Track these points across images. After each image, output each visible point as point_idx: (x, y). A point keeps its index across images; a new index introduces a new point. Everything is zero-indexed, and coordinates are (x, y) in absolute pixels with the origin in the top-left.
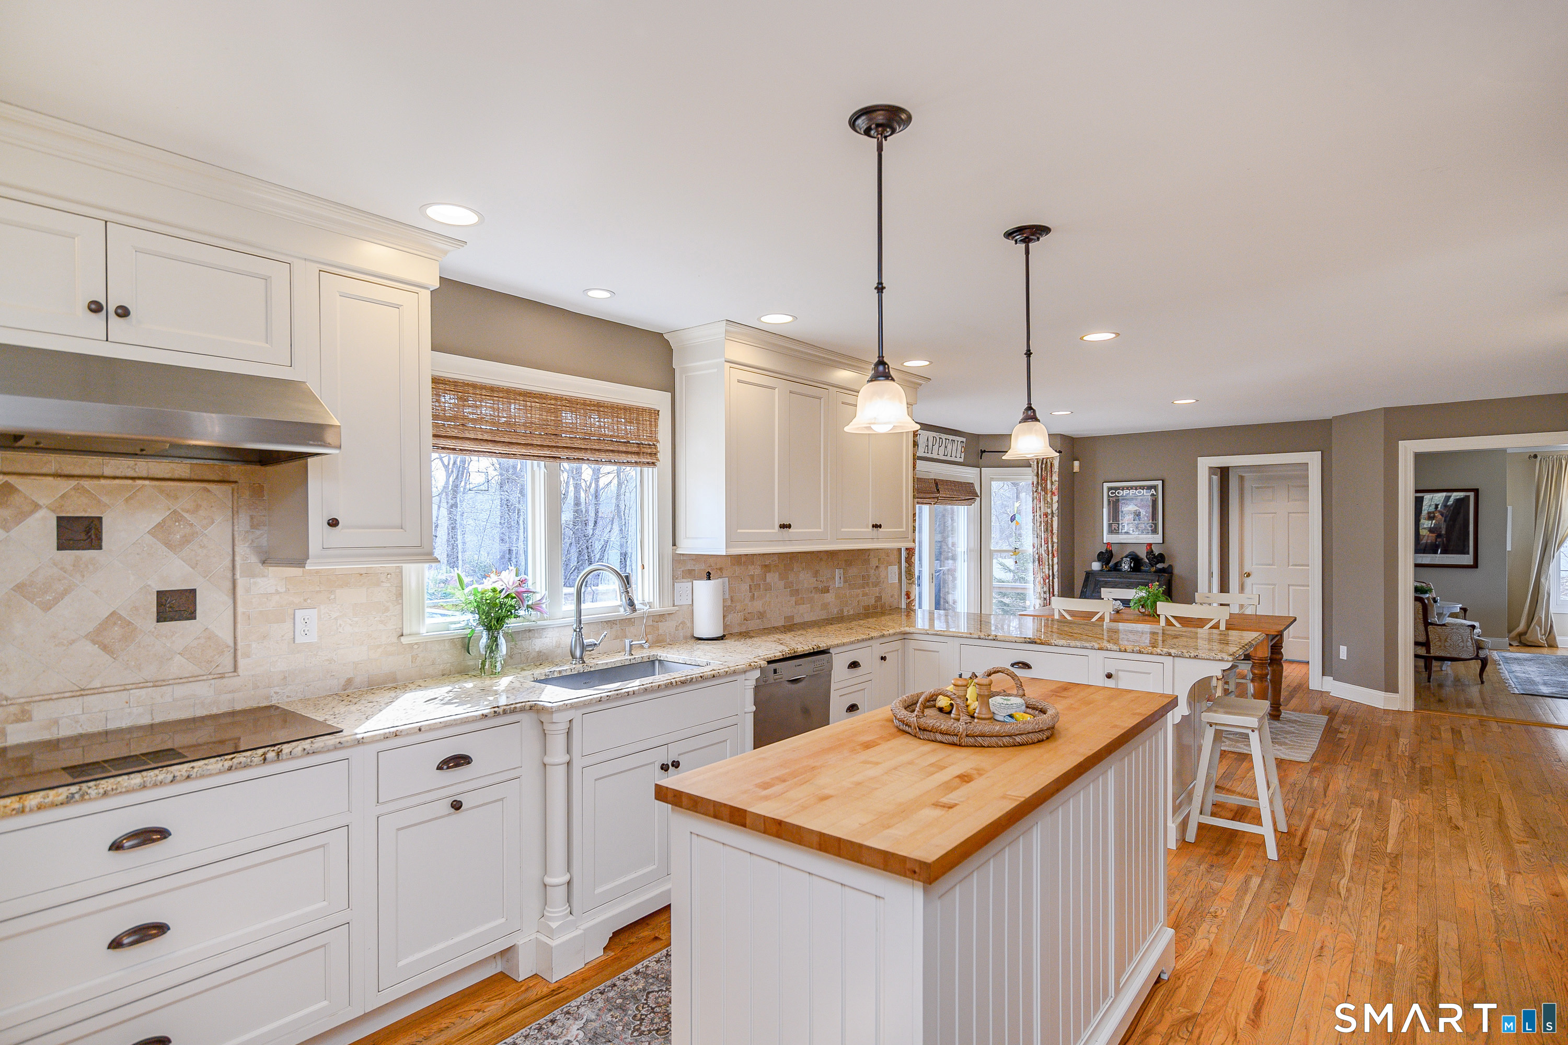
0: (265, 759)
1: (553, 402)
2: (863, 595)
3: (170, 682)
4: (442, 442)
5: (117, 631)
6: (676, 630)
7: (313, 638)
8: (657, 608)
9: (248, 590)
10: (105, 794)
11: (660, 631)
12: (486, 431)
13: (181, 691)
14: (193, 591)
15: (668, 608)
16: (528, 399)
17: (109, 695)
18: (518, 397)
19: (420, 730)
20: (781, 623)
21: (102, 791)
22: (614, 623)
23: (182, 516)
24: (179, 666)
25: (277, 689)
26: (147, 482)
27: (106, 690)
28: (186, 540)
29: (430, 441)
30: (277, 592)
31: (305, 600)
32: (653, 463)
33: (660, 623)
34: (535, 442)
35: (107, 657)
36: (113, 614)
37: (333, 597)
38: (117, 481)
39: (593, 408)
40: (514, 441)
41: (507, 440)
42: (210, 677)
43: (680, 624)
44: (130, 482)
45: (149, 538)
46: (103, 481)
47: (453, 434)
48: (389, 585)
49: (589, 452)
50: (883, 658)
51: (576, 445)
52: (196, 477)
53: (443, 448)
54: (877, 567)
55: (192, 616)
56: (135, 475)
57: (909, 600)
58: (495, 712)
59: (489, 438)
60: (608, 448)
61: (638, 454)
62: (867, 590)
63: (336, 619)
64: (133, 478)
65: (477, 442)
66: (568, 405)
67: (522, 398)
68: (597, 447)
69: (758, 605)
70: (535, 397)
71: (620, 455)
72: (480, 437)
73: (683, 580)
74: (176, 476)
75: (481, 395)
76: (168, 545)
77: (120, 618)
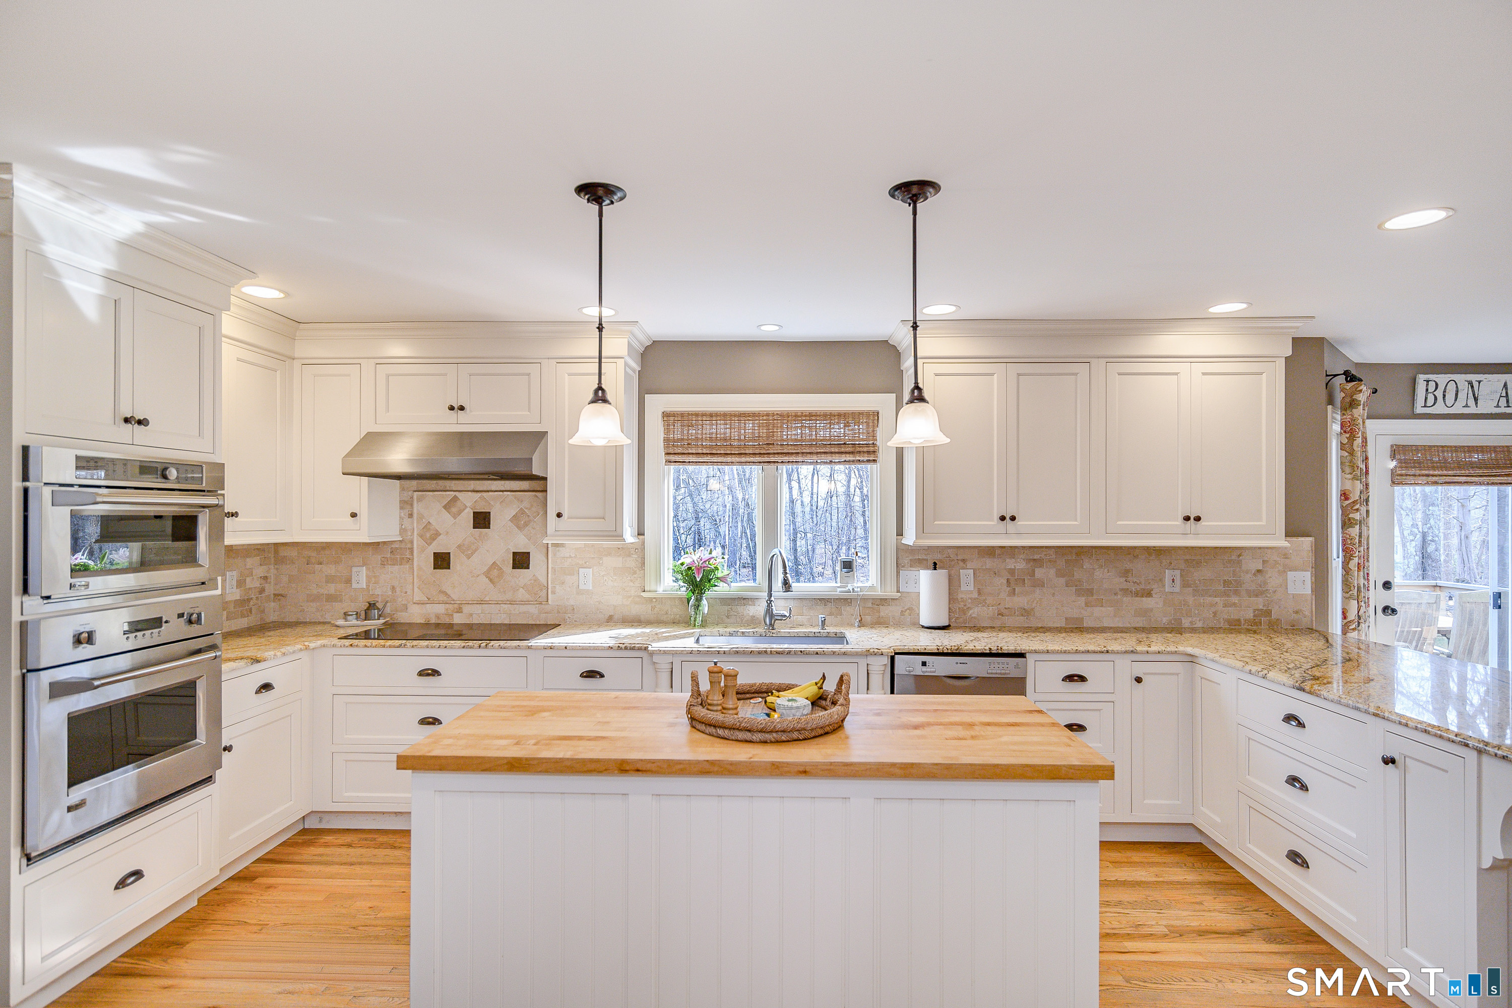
0: (480, 646)
1: (765, 418)
2: (1225, 606)
3: (517, 603)
4: (673, 458)
5: (495, 572)
6: (901, 615)
7: (590, 587)
8: (879, 593)
9: (555, 555)
10: (413, 647)
11: (882, 614)
12: (706, 447)
13: (523, 608)
14: (529, 553)
15: (891, 592)
16: (742, 419)
17: (492, 605)
18: (733, 419)
19: (566, 648)
20: (1061, 623)
21: (411, 645)
22: (828, 601)
23: (524, 511)
24: (522, 594)
25: (569, 615)
26: (509, 493)
27: (490, 602)
28: (526, 524)
29: (663, 458)
30: (570, 557)
31: (585, 563)
32: (874, 460)
33: (881, 607)
34: (747, 452)
35: (492, 585)
36: (494, 563)
37: (601, 562)
38: (496, 493)
39: (804, 418)
40: (729, 452)
41: (722, 452)
42: (535, 603)
43: (906, 610)
44: (501, 493)
45: (510, 524)
46: (491, 493)
47: (679, 451)
48: (636, 556)
49: (800, 455)
50: (1139, 680)
51: (785, 451)
52: (531, 489)
53: (675, 462)
54: (1259, 571)
55: (528, 568)
56: (504, 489)
57: (1345, 621)
58: (619, 647)
59: (708, 452)
60: (819, 451)
61: (852, 453)
62: (1235, 599)
63: (603, 576)
64: (503, 491)
65: (698, 456)
66: (780, 418)
67: (736, 419)
68: (808, 451)
69: (1020, 601)
70: (749, 416)
71: (833, 455)
72: (700, 451)
73: (911, 569)
74: (522, 489)
75: (702, 420)
76: (518, 527)
77: (497, 565)
